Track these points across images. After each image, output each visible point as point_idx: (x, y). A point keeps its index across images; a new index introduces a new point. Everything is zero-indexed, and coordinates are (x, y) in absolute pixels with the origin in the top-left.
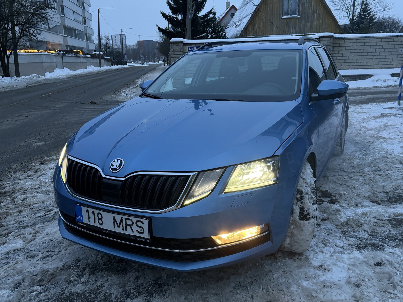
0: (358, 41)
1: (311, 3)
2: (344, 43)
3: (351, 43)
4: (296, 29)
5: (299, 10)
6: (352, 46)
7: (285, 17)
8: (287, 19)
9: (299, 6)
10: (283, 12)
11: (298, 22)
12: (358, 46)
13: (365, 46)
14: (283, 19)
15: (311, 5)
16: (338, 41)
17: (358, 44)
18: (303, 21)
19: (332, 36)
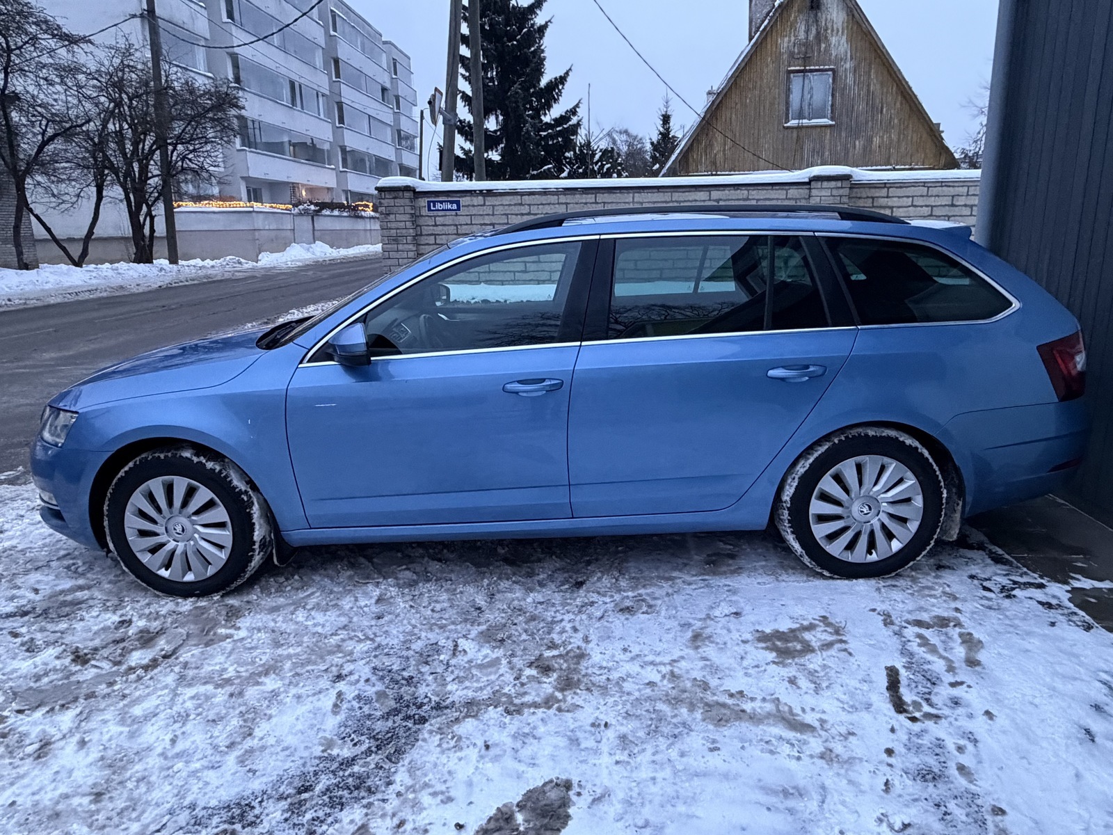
0: (934, 191)
1: (869, 86)
2: (888, 197)
3: (908, 197)
4: (822, 155)
5: (832, 105)
6: (913, 206)
7: (793, 123)
8: (799, 128)
9: (833, 95)
10: (787, 109)
11: (828, 137)
12: (932, 207)
13: (953, 205)
14: (788, 128)
15: (868, 91)
16: (867, 190)
17: (932, 201)
18: (843, 134)
19: (847, 177)
